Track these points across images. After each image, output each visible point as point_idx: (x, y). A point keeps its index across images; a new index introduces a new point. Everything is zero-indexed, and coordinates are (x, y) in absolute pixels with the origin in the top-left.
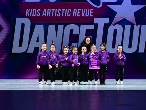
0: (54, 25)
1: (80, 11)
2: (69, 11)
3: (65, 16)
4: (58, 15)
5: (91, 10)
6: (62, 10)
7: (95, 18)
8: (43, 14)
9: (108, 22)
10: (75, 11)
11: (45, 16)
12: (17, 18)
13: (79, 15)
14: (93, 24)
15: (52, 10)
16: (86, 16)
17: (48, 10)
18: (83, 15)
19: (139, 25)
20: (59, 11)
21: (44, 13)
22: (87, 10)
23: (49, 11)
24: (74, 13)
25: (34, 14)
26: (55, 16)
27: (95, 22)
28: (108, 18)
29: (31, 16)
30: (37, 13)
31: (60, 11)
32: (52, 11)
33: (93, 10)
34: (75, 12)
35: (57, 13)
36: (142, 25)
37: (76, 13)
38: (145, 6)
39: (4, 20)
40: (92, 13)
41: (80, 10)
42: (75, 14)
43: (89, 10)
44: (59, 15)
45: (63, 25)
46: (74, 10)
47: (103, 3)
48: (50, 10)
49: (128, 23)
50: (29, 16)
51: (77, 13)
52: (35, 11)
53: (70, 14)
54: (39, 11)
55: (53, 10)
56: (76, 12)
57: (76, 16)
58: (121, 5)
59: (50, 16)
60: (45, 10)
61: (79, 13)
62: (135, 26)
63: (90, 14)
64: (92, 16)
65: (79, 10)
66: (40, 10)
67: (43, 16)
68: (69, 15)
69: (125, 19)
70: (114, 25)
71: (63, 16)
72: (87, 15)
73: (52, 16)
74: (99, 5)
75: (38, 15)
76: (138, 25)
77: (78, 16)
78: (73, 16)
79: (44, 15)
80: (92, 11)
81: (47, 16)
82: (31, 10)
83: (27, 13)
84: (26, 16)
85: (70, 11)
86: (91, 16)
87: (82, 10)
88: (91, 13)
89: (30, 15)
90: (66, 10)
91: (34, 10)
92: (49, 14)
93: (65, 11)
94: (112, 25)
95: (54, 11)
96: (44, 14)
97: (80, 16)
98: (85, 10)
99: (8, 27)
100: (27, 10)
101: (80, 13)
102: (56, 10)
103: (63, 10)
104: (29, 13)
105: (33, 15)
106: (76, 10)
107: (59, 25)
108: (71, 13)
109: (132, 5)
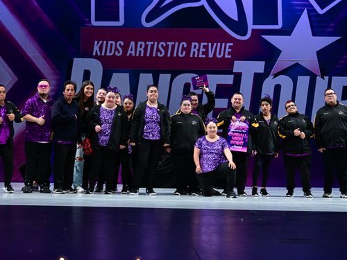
0: (150, 75)
1: (204, 47)
2: (183, 45)
3: (175, 55)
4: (159, 53)
5: (228, 44)
6: (168, 43)
7: (235, 62)
8: (129, 52)
9: (262, 71)
10: (195, 46)
11: (133, 55)
12: (75, 59)
13: (203, 54)
14: (230, 72)
15: (147, 43)
16: (218, 56)
17: (139, 43)
18: (211, 55)
19: (327, 77)
20: (162, 45)
21: (131, 50)
22: (219, 44)
23: (141, 45)
24: (192, 50)
25: (110, 52)
26: (154, 55)
27: (235, 70)
28: (264, 62)
29: (103, 54)
30: (116, 49)
31: (164, 45)
32: (146, 46)
33: (232, 44)
34: (195, 48)
35: (158, 50)
36: (333, 77)
37: (197, 50)
38: (340, 38)
39: (48, 63)
40: (230, 50)
41: (206, 44)
42: (194, 52)
43: (224, 44)
44: (161, 53)
45: (169, 75)
46: (193, 44)
47: (253, 30)
48: (143, 44)
49: (305, 72)
50: (99, 54)
51: (199, 50)
52: (112, 44)
53: (184, 53)
54: (120, 45)
55: (150, 43)
56: (197, 47)
57: (196, 56)
58: (290, 35)
59: (142, 55)
60: (133, 43)
61: (202, 50)
62: (319, 79)
63: (226, 53)
64: (230, 56)
65: (202, 44)
66: (122, 44)
67: (128, 55)
68: (182, 53)
69: (297, 65)
70: (276, 75)
71: (169, 55)
72: (220, 54)
73: (148, 55)
74: (244, 34)
75: (119, 52)
76: (325, 77)
77: (201, 56)
78: (191, 56)
79: (131, 54)
80: (230, 47)
81: (137, 55)
82: (105, 42)
83: (96, 48)
84: (94, 54)
85: (185, 46)
86: (226, 56)
87: (210, 44)
88: (228, 50)
89: (101, 53)
90: (177, 43)
91: (110, 42)
92: (140, 52)
93: (173, 47)
94: (271, 77)
95: (152, 46)
96: (131, 52)
97: (204, 56)
98: (215, 44)
99: (56, 77)
100: (96, 42)
101: (204, 50)
102: (156, 43)
103: (170, 44)
104: (101, 48)
105: (108, 54)
106: (197, 44)
107: (161, 75)
108: (188, 50)
109: (313, 35)
